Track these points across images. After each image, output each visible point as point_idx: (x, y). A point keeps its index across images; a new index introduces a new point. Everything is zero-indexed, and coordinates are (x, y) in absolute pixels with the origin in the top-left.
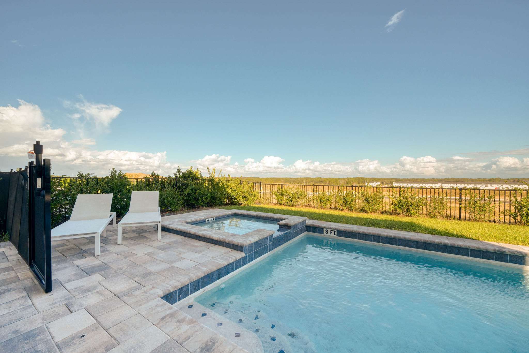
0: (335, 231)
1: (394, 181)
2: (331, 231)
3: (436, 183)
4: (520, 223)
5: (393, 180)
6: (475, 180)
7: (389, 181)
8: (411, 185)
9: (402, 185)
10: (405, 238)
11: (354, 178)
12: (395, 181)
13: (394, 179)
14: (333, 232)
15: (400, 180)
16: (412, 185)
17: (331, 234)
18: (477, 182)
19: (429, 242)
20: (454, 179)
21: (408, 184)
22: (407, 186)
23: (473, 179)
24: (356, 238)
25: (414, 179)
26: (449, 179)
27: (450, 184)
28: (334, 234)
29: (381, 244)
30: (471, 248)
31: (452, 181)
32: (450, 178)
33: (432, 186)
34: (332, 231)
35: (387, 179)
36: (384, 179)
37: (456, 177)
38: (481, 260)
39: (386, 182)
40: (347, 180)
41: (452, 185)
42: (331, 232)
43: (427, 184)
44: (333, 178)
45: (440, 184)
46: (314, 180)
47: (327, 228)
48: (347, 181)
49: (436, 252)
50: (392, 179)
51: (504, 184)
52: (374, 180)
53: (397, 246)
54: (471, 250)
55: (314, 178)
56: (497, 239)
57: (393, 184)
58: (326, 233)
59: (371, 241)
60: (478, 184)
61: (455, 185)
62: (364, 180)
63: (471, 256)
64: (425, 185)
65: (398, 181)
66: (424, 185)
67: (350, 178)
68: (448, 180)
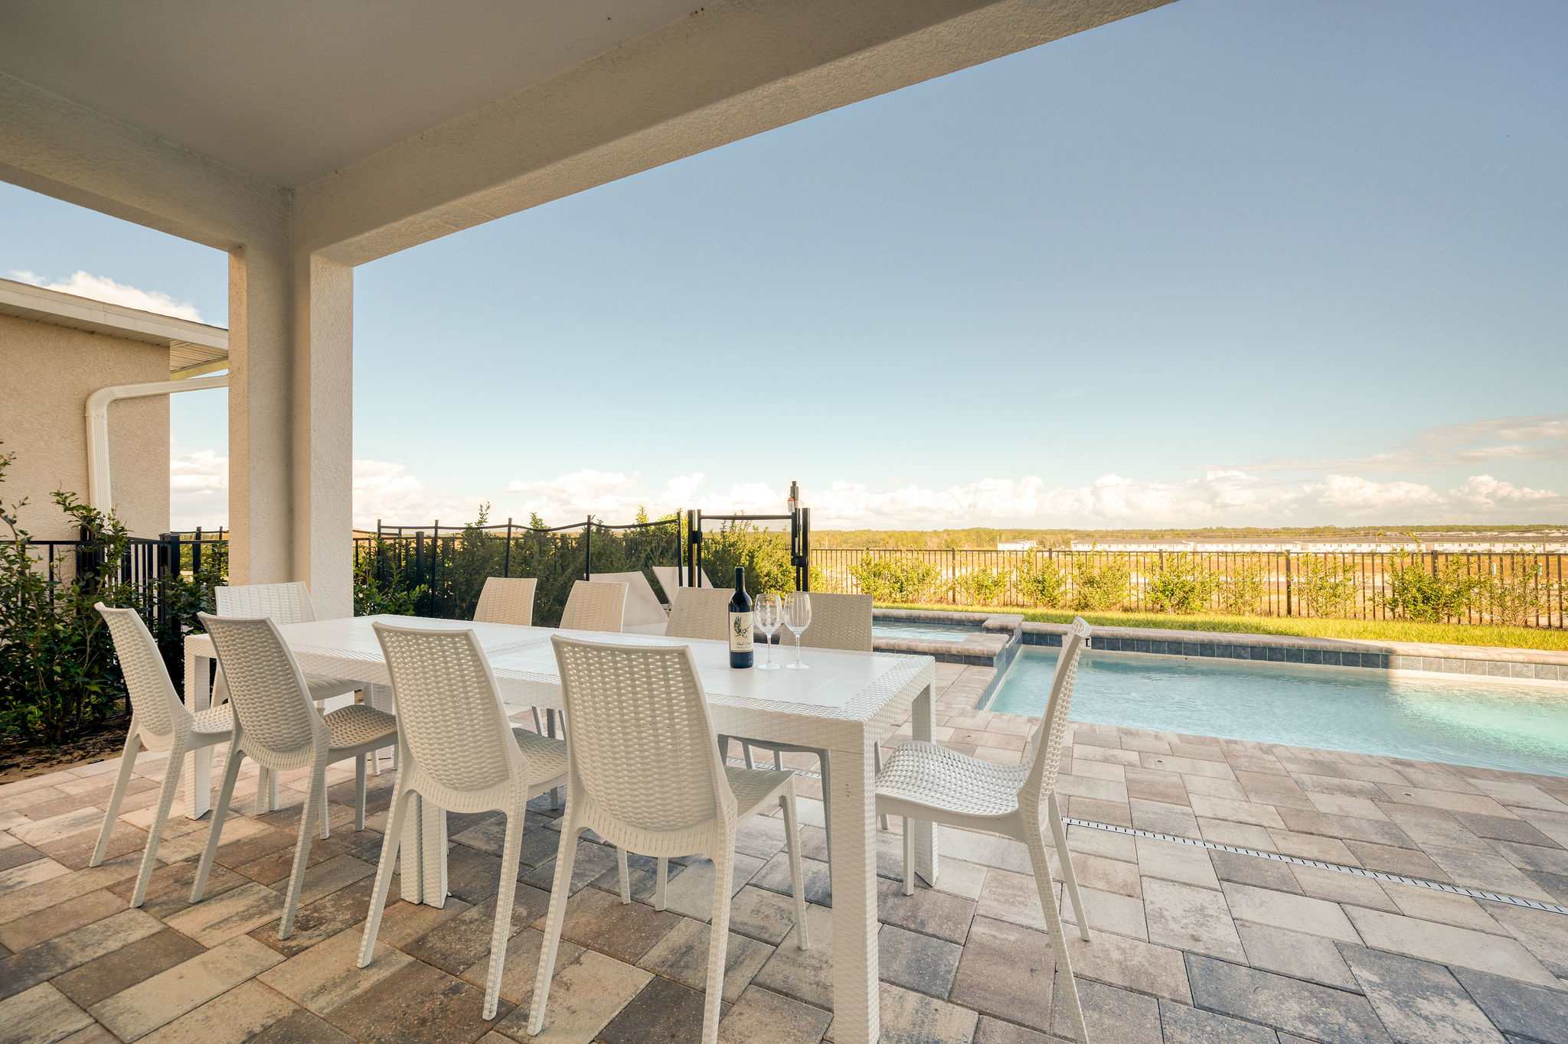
0: (1086, 640)
1: (1073, 537)
3: (1181, 543)
4: (1403, 618)
5: (1071, 536)
6: (1276, 532)
7: (1059, 536)
10: (1230, 641)
11: (962, 530)
12: (1076, 539)
13: (1071, 532)
14: (1084, 642)
15: (1088, 535)
18: (1280, 537)
19: (1273, 646)
24: (1133, 650)
26: (1211, 530)
27: (1215, 545)
28: (1088, 646)
29: (1183, 656)
30: (1344, 650)
31: (1220, 537)
32: (1214, 528)
35: (1053, 533)
36: (1045, 532)
37: (1228, 525)
38: (1360, 669)
39: (1052, 541)
40: (945, 536)
44: (905, 533)
45: (1192, 544)
46: (852, 536)
48: (946, 541)
49: (1285, 663)
50: (1067, 532)
51: (1344, 542)
52: (1017, 535)
53: (1216, 658)
54: (1344, 653)
55: (850, 532)
56: (1379, 636)
57: (1072, 546)
59: (1164, 652)
60: (1284, 542)
62: (993, 536)
63: (1345, 664)
65: (1083, 536)
67: (955, 532)
68: (1211, 534)
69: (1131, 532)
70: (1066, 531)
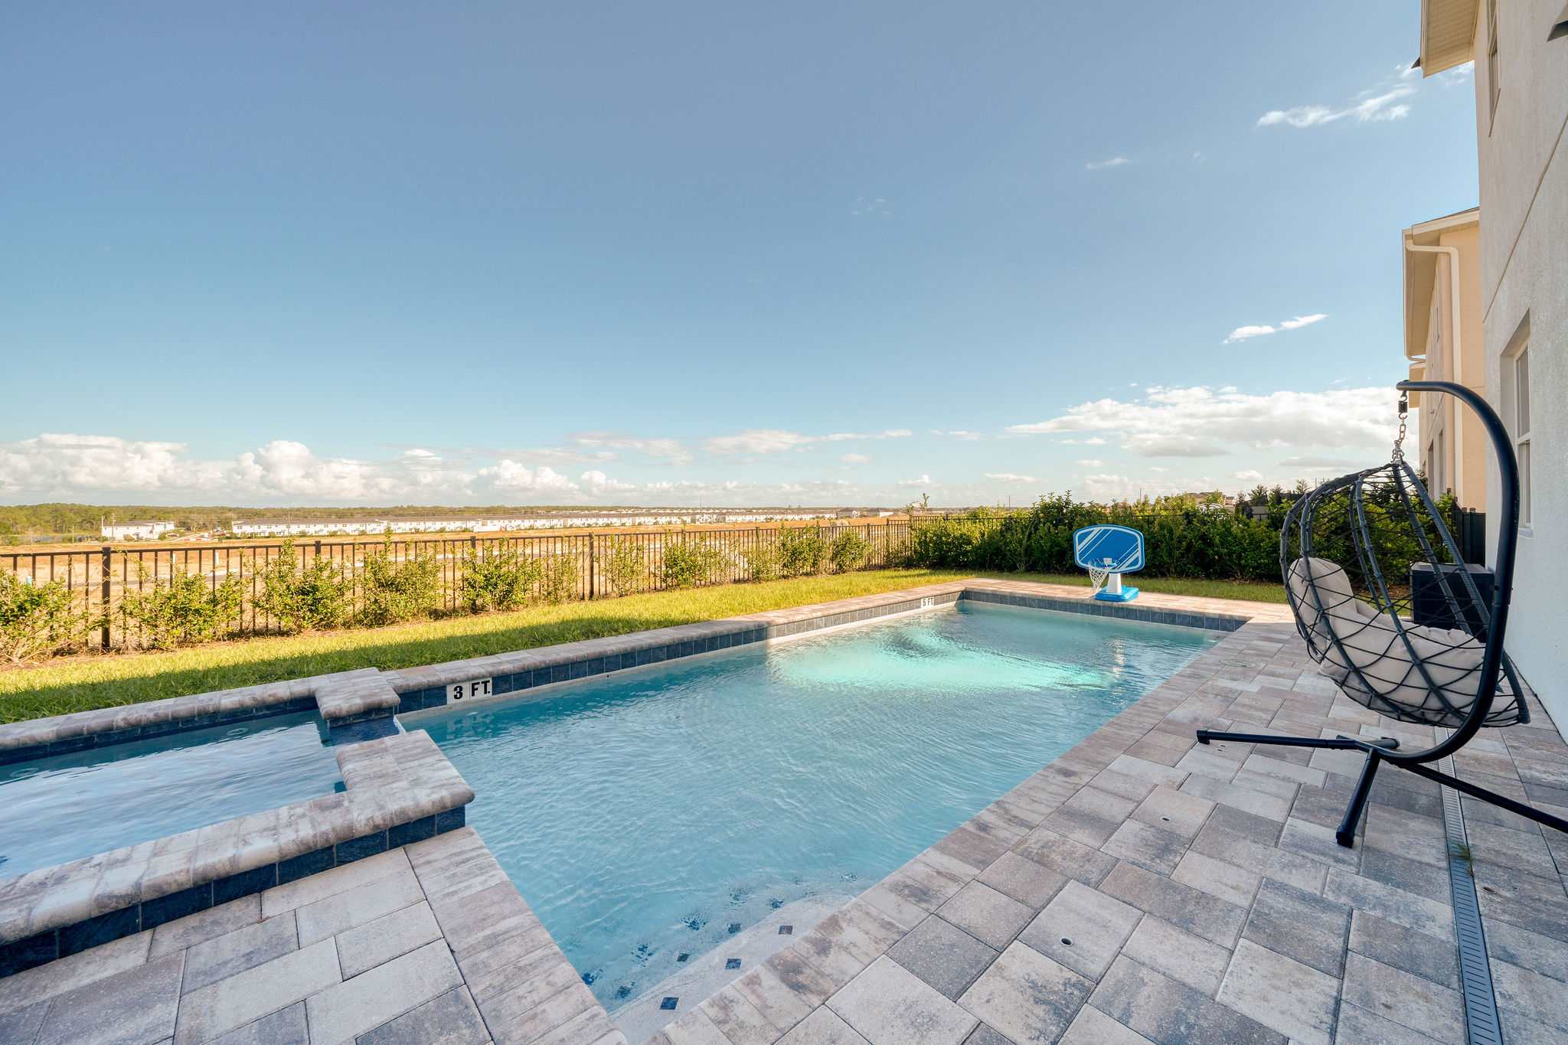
0: (485, 683)
1: (234, 517)
2: (473, 685)
3: (374, 522)
5: (229, 514)
6: (460, 510)
7: (213, 517)
8: (300, 530)
9: (269, 530)
12: (238, 519)
13: (230, 510)
14: (481, 687)
15: (257, 514)
16: (303, 527)
17: (473, 695)
18: (466, 515)
20: (414, 509)
21: (288, 527)
22: (286, 533)
23: (455, 509)
25: (303, 509)
26: (402, 508)
27: (409, 523)
28: (485, 692)
29: (605, 674)
31: (409, 515)
32: (404, 506)
33: (364, 528)
34: (476, 687)
35: (201, 511)
36: (191, 511)
39: (201, 522)
41: (414, 525)
42: (474, 690)
43: (348, 525)
45: (385, 523)
47: (459, 682)
49: (694, 656)
50: (223, 510)
52: (140, 515)
57: (234, 527)
58: (456, 697)
59: (584, 675)
60: (469, 519)
61: (422, 523)
62: (91, 516)
64: (345, 529)
65: (249, 515)
66: (340, 526)
68: (401, 512)
69: (314, 510)
70: (223, 508)
